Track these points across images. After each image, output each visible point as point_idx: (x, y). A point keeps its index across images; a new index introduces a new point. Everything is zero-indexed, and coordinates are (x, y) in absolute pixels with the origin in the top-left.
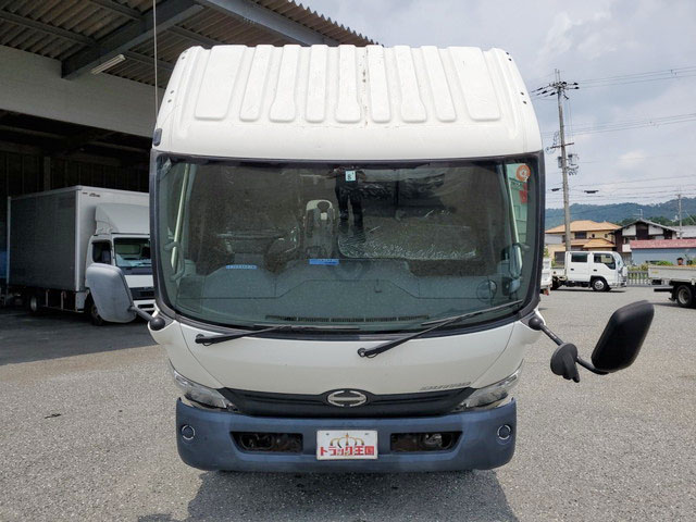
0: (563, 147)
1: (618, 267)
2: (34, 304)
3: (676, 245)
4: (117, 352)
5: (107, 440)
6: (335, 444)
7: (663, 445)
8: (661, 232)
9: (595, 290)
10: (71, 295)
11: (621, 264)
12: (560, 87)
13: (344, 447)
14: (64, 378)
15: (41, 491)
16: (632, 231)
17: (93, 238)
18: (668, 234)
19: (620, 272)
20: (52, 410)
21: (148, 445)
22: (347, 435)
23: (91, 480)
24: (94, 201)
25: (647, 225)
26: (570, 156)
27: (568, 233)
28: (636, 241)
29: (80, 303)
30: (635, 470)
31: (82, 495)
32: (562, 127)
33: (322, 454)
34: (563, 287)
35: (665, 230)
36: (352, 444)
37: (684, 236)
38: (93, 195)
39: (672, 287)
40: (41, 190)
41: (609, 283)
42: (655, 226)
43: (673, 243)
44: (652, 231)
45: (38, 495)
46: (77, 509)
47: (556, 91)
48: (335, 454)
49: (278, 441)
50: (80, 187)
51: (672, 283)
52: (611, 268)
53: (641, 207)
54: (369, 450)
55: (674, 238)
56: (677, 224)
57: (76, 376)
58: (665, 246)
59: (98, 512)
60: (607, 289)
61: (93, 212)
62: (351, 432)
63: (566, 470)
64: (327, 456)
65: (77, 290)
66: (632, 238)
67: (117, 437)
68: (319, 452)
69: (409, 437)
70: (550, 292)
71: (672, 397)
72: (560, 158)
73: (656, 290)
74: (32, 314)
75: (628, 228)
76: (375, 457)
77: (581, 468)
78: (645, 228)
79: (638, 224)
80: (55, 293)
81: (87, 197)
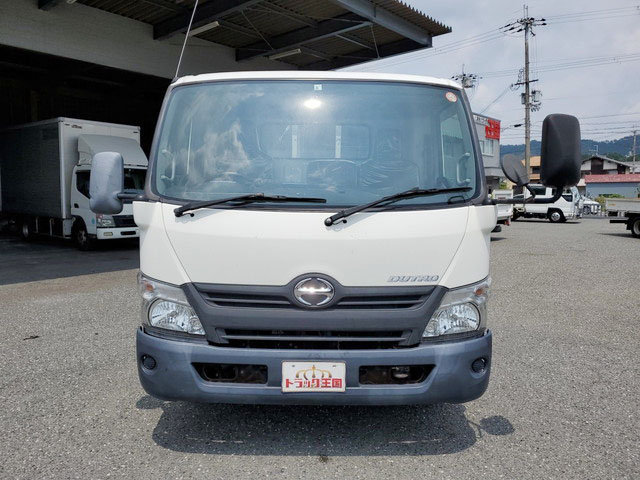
0: (527, 84)
1: (575, 200)
2: (26, 231)
3: (629, 179)
4: (99, 275)
5: (81, 363)
6: (301, 376)
7: (631, 375)
8: (615, 167)
9: (552, 221)
10: (59, 222)
11: (578, 197)
12: (527, 23)
13: (310, 379)
14: (46, 301)
15: (9, 415)
16: (587, 167)
17: (76, 168)
18: (622, 169)
19: (577, 204)
20: (31, 332)
21: (120, 369)
22: (314, 368)
23: (61, 404)
24: (76, 133)
25: (602, 160)
26: (534, 93)
27: (528, 168)
28: (590, 176)
29: (67, 229)
30: (606, 401)
31: (49, 420)
32: (527, 63)
33: (287, 386)
34: (521, 218)
35: (619, 165)
36: (318, 376)
37: (636, 171)
38: (76, 126)
39: (627, 219)
40: (29, 121)
41: (565, 214)
42: (609, 162)
43: (626, 177)
44: (606, 167)
45: (5, 419)
46: (43, 434)
47: (523, 27)
48: (301, 386)
49: (242, 372)
50: (61, 118)
51: (627, 214)
52: (568, 200)
53: (596, 143)
54: (337, 383)
55: (627, 173)
56: (631, 160)
57: (59, 299)
58: (618, 180)
59: (63, 439)
60: (563, 220)
61: (75, 143)
62: (318, 365)
63: (535, 400)
64: (293, 388)
65: (64, 217)
66: (587, 172)
67: (91, 359)
68: (284, 384)
69: (378, 369)
70: (510, 223)
71: (634, 325)
72: (523, 95)
73: (612, 222)
74: (25, 239)
75: (583, 163)
76: (342, 389)
77: (550, 398)
78: (600, 163)
79: (594, 159)
80: (44, 220)
81: (69, 129)
